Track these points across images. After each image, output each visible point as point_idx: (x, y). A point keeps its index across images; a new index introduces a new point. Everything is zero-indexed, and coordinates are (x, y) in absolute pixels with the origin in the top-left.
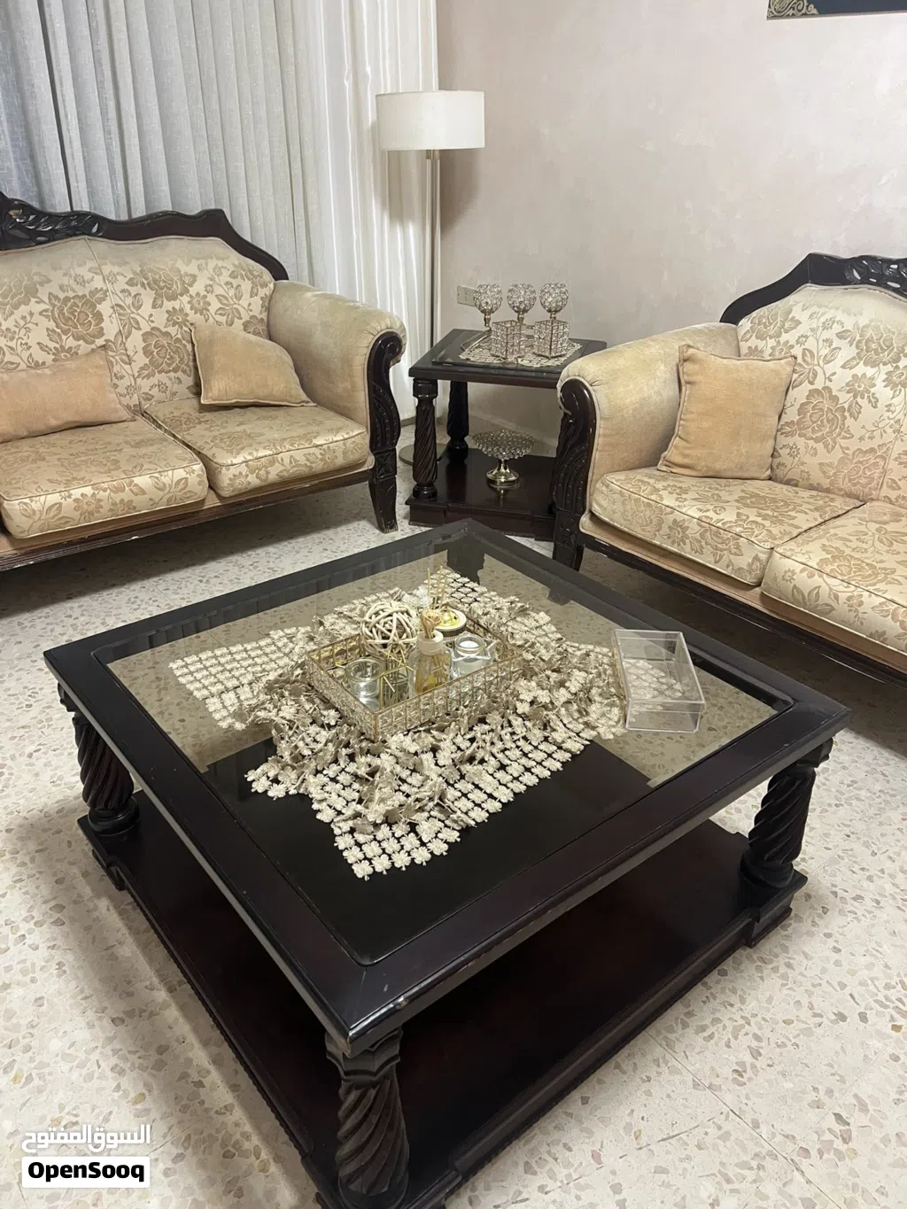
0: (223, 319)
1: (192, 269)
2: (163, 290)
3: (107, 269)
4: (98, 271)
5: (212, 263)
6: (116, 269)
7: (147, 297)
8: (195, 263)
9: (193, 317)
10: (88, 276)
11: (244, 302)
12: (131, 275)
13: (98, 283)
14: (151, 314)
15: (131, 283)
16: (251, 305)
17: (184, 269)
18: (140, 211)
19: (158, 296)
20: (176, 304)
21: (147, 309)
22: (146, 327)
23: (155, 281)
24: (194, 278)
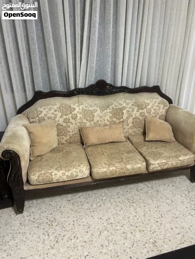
0: (154, 115)
1: (148, 102)
2: (140, 107)
3: (127, 101)
4: (125, 102)
5: (154, 100)
6: (129, 101)
7: (136, 109)
8: (150, 100)
9: (147, 114)
10: (122, 103)
11: (161, 111)
12: (132, 103)
13: (124, 105)
14: (136, 113)
15: (132, 105)
16: (162, 111)
17: (146, 102)
18: (138, 86)
19: (139, 109)
20: (143, 111)
21: (135, 112)
22: (134, 116)
23: (139, 105)
24: (149, 104)
